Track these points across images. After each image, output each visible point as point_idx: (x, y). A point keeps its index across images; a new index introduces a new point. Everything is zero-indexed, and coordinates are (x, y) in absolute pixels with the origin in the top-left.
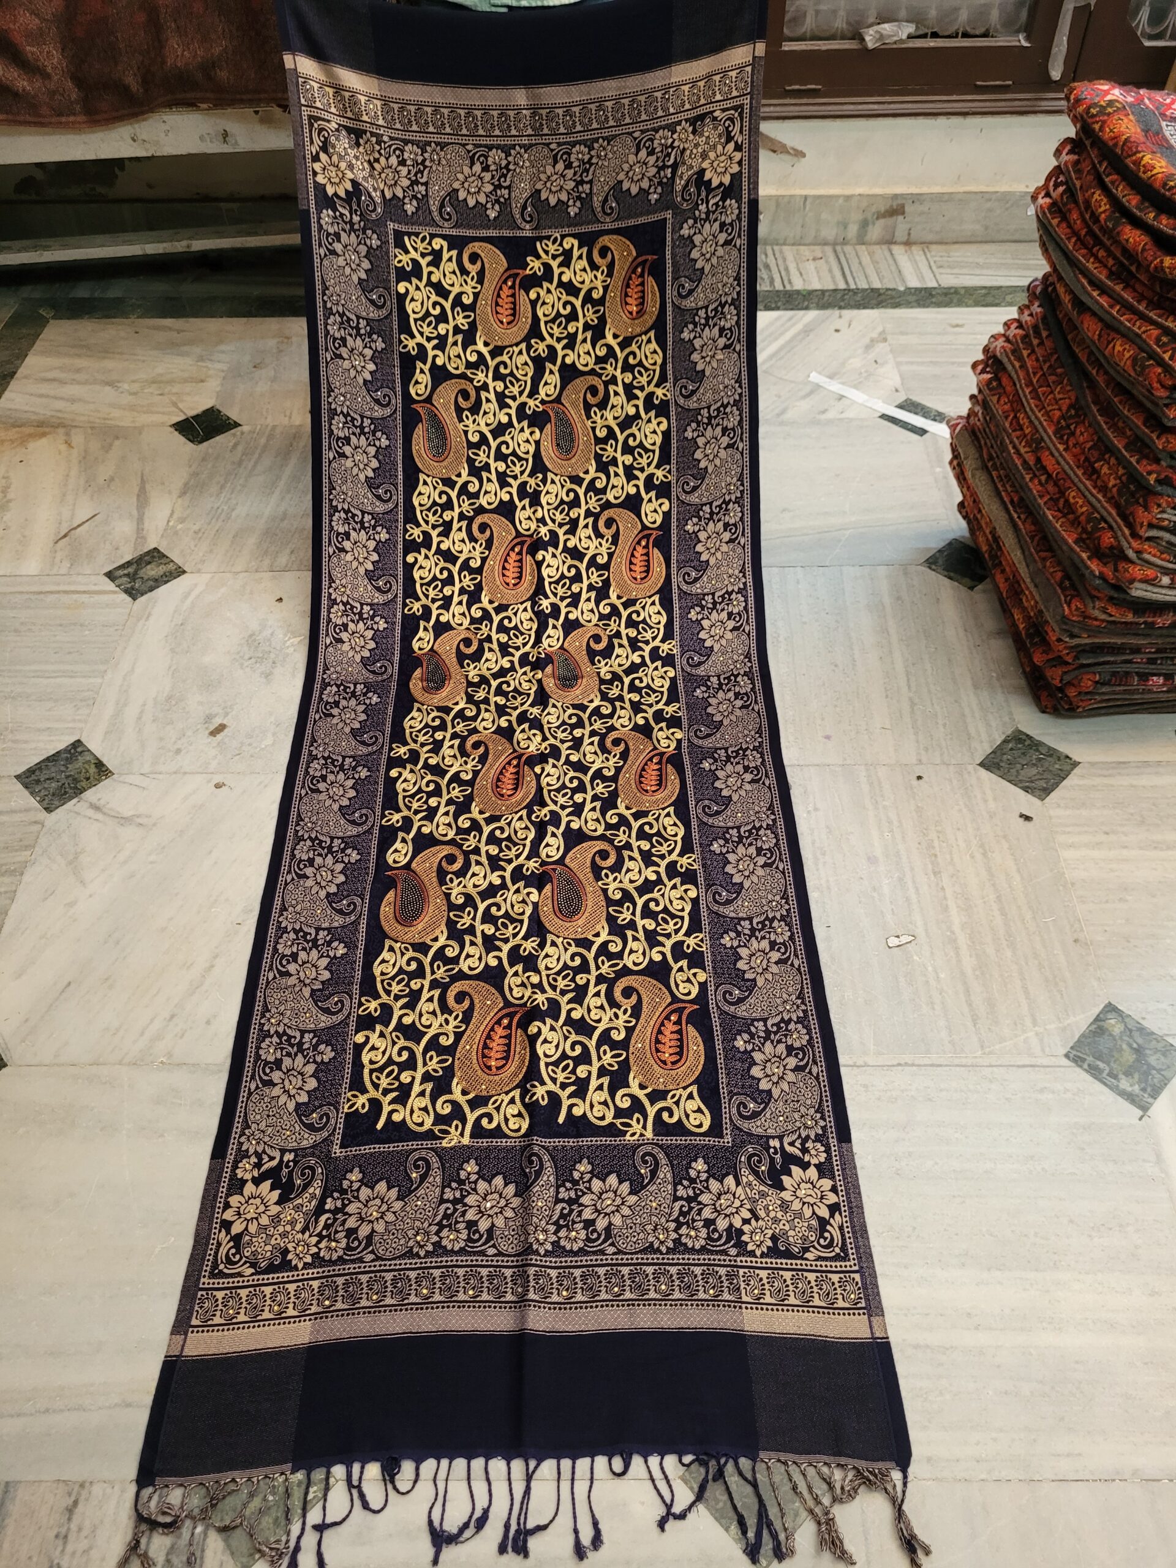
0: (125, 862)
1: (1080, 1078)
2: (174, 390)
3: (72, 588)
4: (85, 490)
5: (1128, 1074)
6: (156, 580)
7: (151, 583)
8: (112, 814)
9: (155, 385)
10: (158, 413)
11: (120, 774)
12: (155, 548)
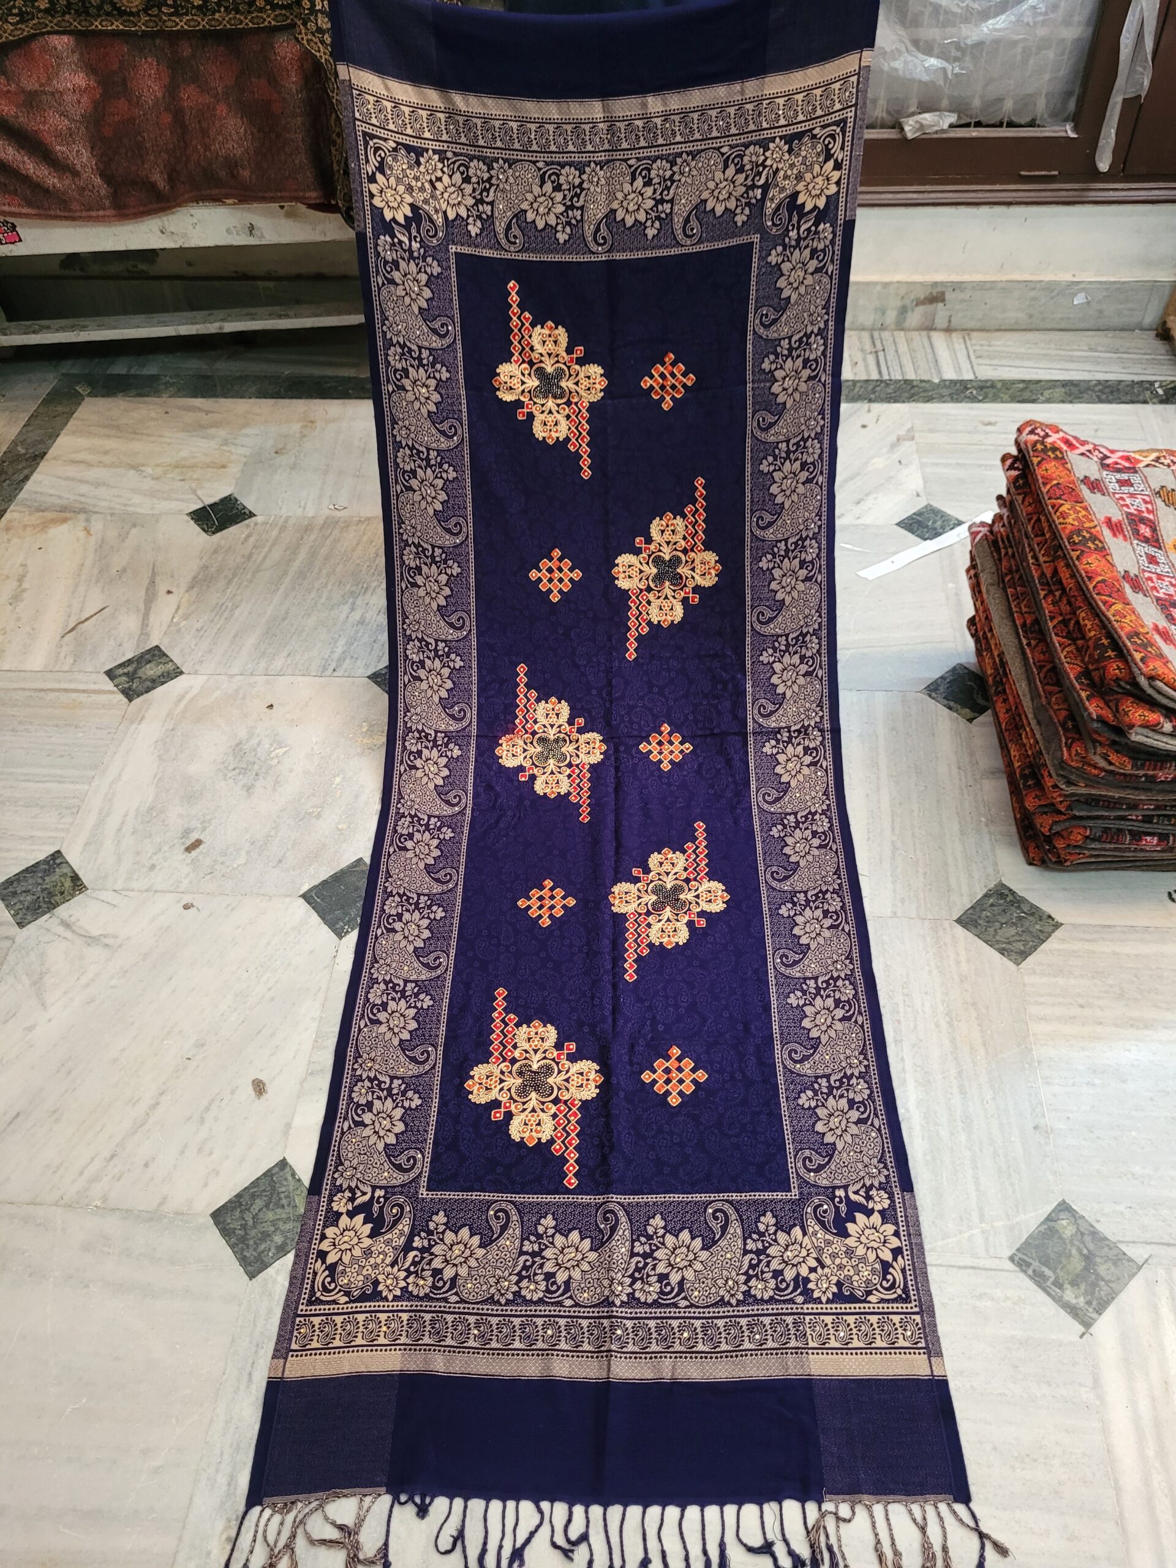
0: (87, 985)
1: (1023, 1285)
2: (195, 476)
3: (72, 686)
4: (98, 581)
5: (1074, 1284)
6: (153, 681)
7: (149, 684)
8: (82, 932)
9: (177, 470)
10: (177, 500)
11: (94, 890)
12: (157, 647)
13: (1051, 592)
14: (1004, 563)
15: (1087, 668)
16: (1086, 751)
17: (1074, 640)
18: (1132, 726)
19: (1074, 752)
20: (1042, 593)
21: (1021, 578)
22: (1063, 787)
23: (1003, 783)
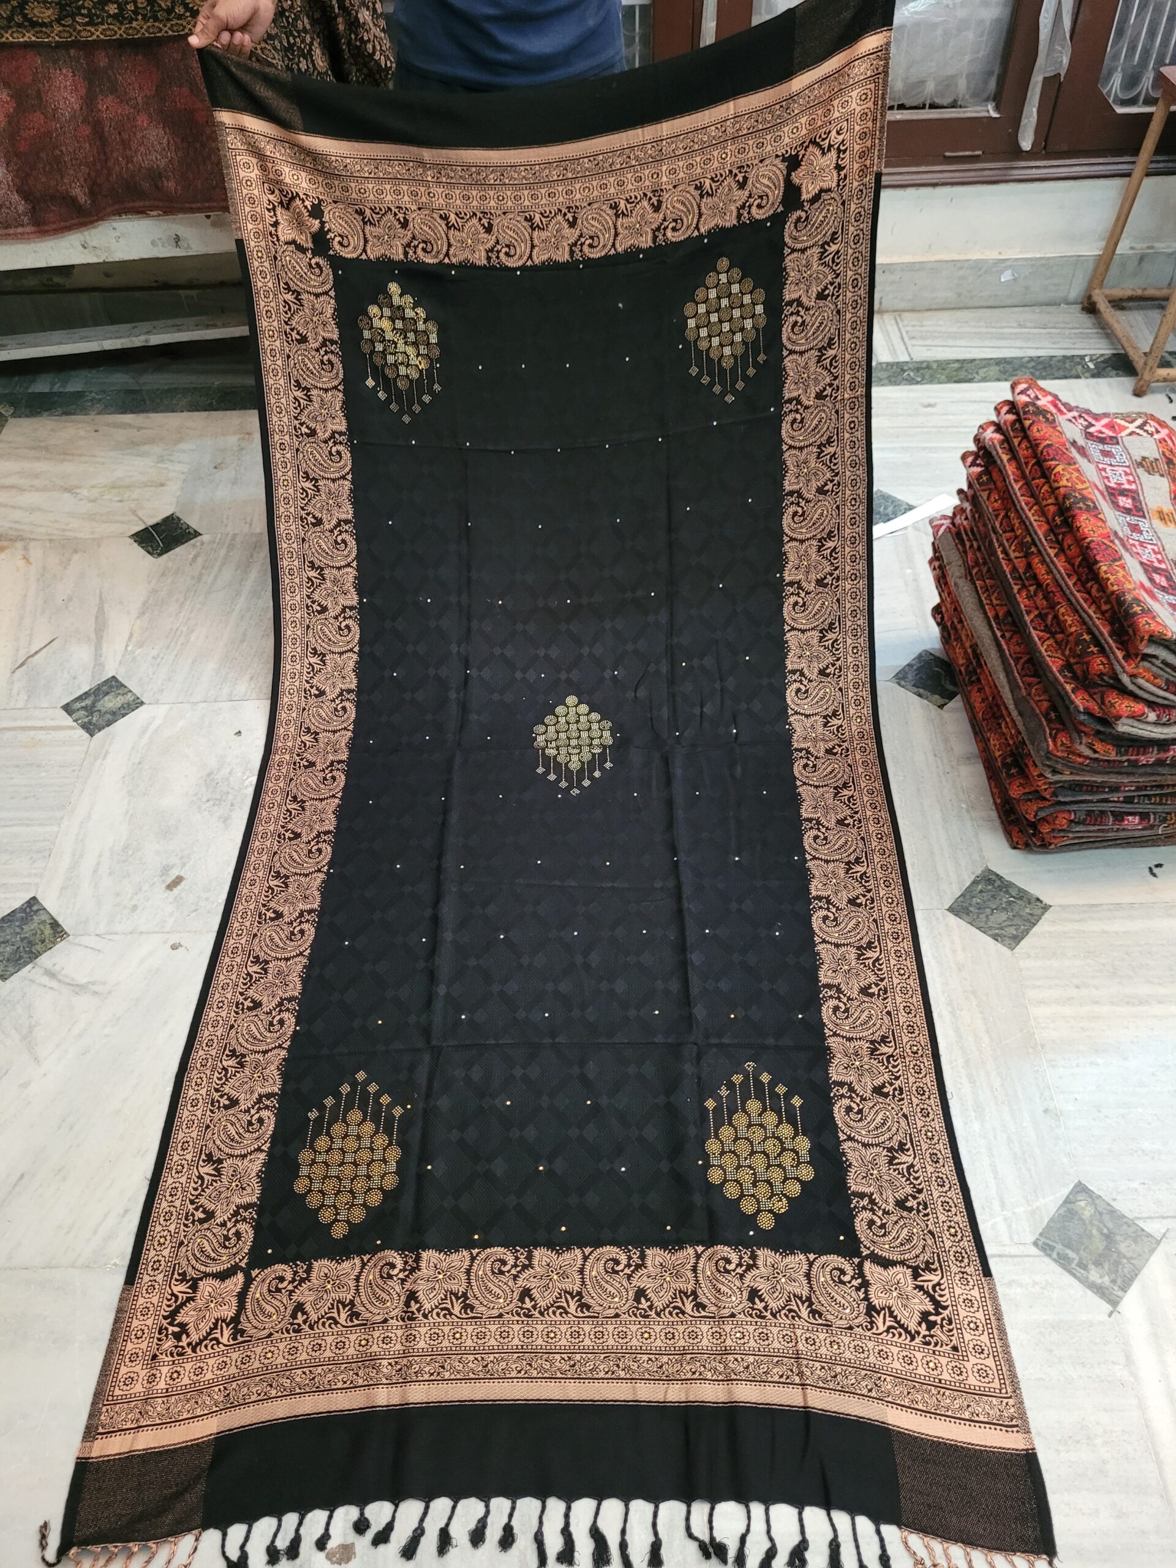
0: (80, 1036)
1: (1048, 1269)
2: (134, 496)
3: (29, 723)
4: (43, 612)
5: (1098, 1264)
6: (114, 713)
7: (109, 716)
8: (67, 980)
9: (114, 491)
10: (117, 522)
11: (76, 935)
12: (113, 677)
13: (1024, 586)
14: (970, 555)
15: (1068, 661)
16: (1072, 741)
17: (1053, 635)
18: (1118, 717)
19: (1059, 743)
20: (1016, 588)
21: (989, 570)
22: (1049, 776)
23: (980, 768)
